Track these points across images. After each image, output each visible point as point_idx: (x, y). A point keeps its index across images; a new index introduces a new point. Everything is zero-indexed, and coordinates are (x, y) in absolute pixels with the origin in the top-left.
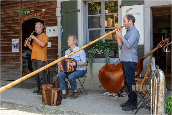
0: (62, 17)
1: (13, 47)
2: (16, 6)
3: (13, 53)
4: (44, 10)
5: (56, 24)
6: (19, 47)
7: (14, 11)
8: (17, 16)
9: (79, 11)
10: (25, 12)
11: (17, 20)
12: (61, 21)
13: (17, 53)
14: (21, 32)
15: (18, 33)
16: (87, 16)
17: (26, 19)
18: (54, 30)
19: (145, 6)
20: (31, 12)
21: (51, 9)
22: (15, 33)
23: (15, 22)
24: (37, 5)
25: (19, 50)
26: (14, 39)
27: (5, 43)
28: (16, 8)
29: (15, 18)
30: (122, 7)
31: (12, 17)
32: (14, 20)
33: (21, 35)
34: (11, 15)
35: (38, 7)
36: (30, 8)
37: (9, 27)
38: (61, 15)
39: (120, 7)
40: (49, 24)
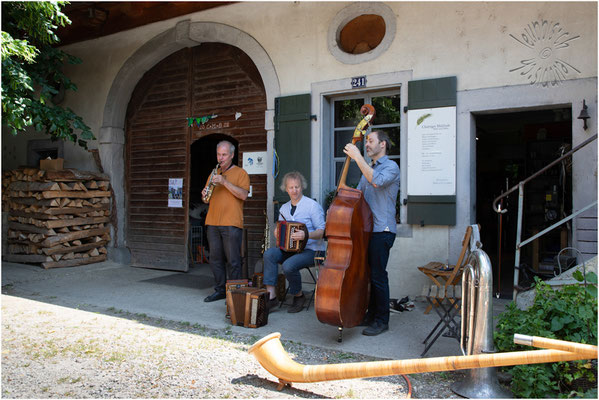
0: (276, 131)
1: (170, 195)
2: (180, 107)
3: (170, 209)
4: (238, 115)
5: (263, 147)
6: (183, 195)
7: (174, 117)
8: (181, 129)
9: (315, 118)
10: (198, 121)
11: (181, 137)
12: (276, 139)
13: (177, 210)
14: (187, 162)
15: (182, 166)
16: (333, 129)
17: (200, 134)
18: (259, 160)
19: (460, 111)
20: (210, 119)
21: (253, 113)
22: (176, 167)
23: (177, 140)
24: (224, 105)
25: (183, 203)
26: (173, 177)
27: (152, 188)
28: (179, 111)
29: (176, 133)
30: (410, 112)
31: (171, 129)
32: (174, 137)
33: (187, 170)
34: (168, 126)
35: (227, 108)
36: (208, 111)
37: (163, 153)
38: (276, 126)
39: (406, 111)
40: (248, 146)
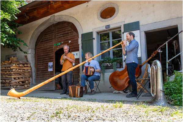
0: (82, 44)
1: (49, 68)
2: (52, 41)
3: (49, 72)
4: (70, 42)
5: (78, 50)
6: (53, 67)
7: (50, 44)
8: (52, 47)
9: (94, 39)
10: (57, 44)
11: (52, 50)
12: (82, 46)
13: (51, 72)
14: (54, 57)
15: (53, 58)
16: (100, 42)
17: (58, 49)
18: (77, 54)
19: (141, 31)
20: (61, 44)
21: (75, 40)
22: (51, 59)
23: (51, 51)
24: (65, 39)
25: (53, 70)
26: (50, 62)
27: (43, 66)
28: (51, 42)
29: (51, 49)
30: (125, 33)
31: (49, 48)
32: (50, 50)
33: (54, 60)
34: (48, 47)
35: (66, 40)
36: (60, 41)
37: (46, 55)
38: (82, 42)
39: (123, 33)
40: (73, 50)
